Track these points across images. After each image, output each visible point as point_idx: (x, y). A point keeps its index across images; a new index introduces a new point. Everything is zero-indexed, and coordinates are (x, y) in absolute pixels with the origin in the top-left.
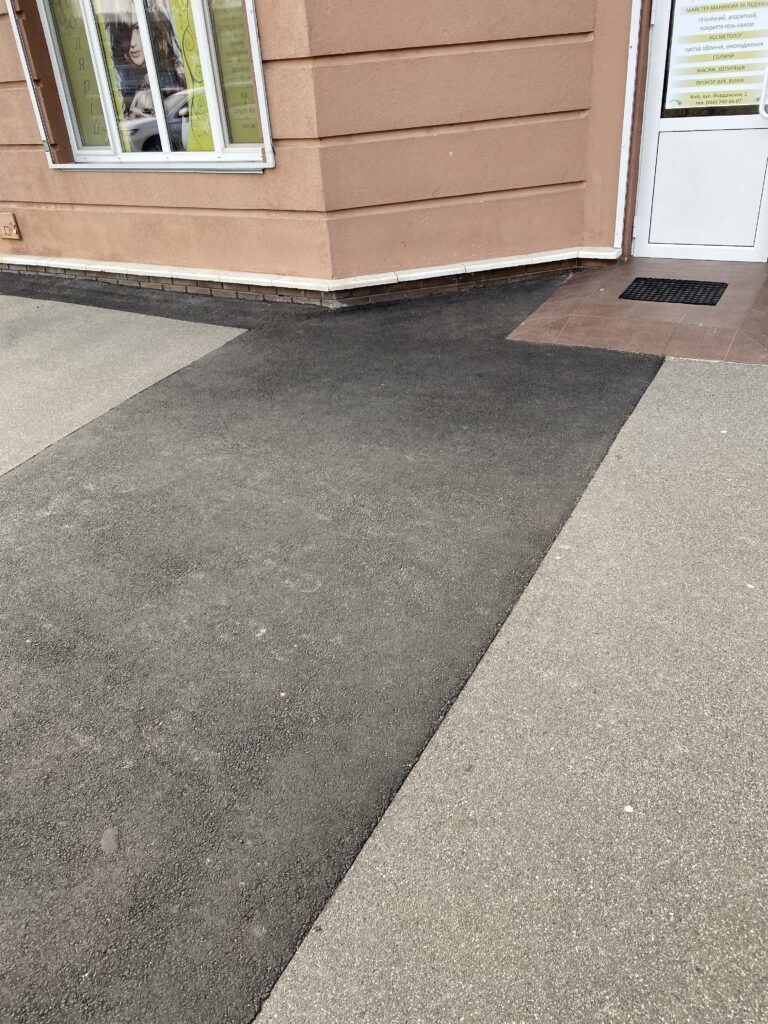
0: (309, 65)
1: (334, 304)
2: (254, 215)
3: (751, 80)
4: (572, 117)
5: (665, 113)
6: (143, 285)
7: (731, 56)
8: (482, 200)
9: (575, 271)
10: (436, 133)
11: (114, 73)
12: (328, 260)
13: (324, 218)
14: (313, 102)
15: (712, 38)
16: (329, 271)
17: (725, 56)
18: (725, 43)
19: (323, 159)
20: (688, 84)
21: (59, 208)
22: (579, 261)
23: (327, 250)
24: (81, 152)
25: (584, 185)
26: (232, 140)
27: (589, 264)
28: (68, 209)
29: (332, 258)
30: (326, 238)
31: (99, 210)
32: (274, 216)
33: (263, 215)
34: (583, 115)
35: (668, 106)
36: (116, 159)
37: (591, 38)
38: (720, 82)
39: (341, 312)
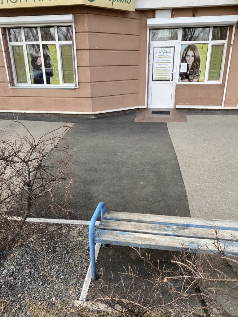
0: (89, 68)
1: (93, 117)
2: (71, 98)
3: (168, 75)
4: (136, 80)
5: (153, 81)
6: (37, 116)
7: (164, 71)
8: (120, 96)
9: (138, 111)
10: (112, 82)
11: (31, 66)
12: (91, 108)
13: (90, 99)
14: (89, 75)
15: (160, 68)
16: (91, 110)
17: (163, 71)
18: (163, 69)
19: (91, 86)
20: (157, 75)
21: (9, 98)
22: (139, 108)
23: (91, 105)
24: (18, 84)
25: (138, 94)
26: (64, 82)
27: (141, 109)
28: (13, 98)
29: (92, 107)
30: (91, 103)
31: (23, 98)
32: (77, 98)
33: (74, 98)
34: (138, 80)
35: (153, 79)
36: (29, 86)
37: (139, 66)
38: (163, 75)
39: (95, 119)
